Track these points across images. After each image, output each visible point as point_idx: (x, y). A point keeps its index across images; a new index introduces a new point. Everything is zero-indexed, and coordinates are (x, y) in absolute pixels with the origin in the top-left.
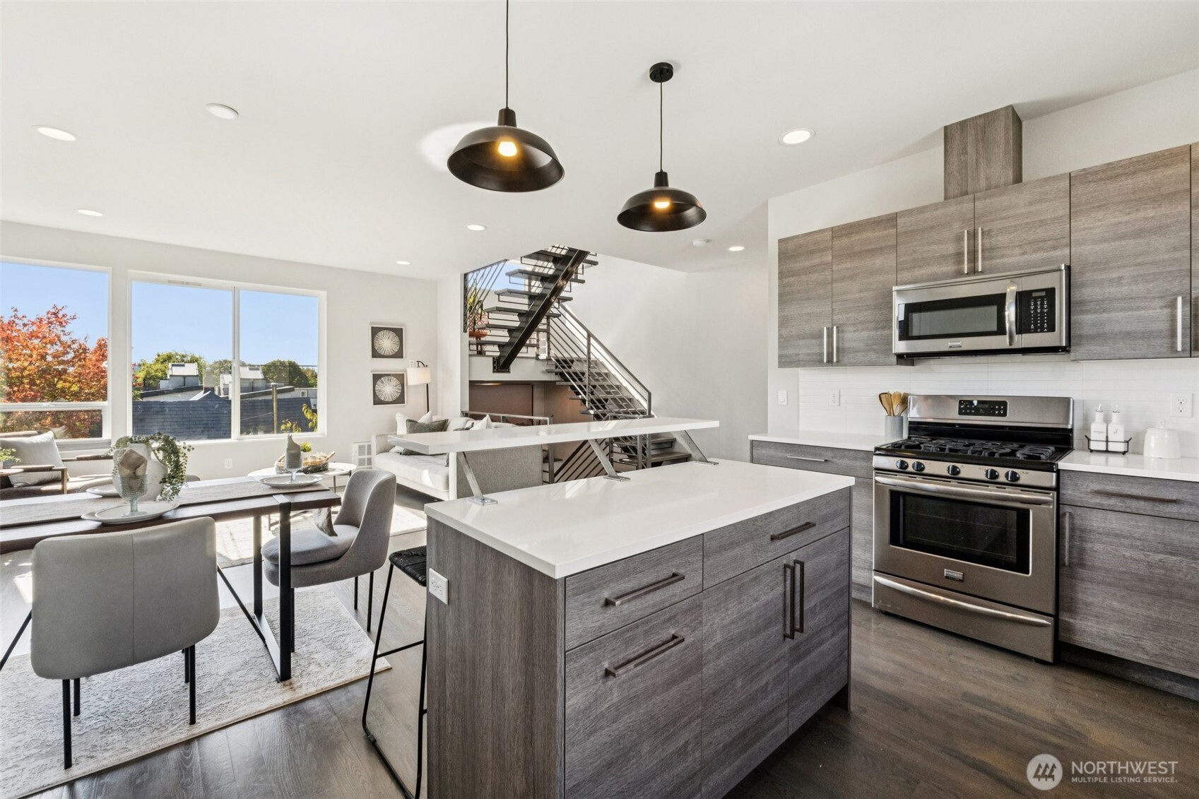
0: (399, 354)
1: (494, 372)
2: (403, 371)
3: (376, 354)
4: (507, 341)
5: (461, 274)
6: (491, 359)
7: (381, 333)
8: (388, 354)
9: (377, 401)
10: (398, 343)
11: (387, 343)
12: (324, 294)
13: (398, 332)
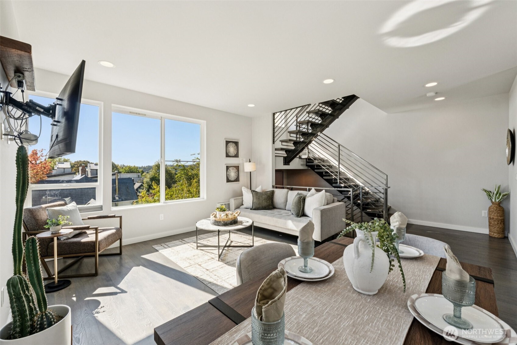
0: (236, 156)
1: (284, 165)
2: (238, 164)
3: (228, 156)
4: (293, 149)
5: (272, 113)
6: (283, 158)
7: (229, 144)
8: (232, 155)
9: (228, 181)
10: (237, 150)
11: (232, 149)
12: (203, 122)
13: (236, 143)
